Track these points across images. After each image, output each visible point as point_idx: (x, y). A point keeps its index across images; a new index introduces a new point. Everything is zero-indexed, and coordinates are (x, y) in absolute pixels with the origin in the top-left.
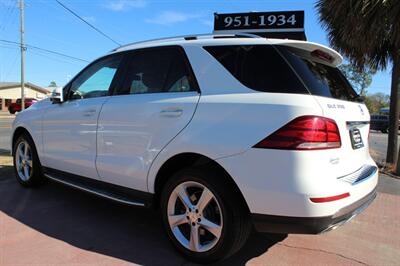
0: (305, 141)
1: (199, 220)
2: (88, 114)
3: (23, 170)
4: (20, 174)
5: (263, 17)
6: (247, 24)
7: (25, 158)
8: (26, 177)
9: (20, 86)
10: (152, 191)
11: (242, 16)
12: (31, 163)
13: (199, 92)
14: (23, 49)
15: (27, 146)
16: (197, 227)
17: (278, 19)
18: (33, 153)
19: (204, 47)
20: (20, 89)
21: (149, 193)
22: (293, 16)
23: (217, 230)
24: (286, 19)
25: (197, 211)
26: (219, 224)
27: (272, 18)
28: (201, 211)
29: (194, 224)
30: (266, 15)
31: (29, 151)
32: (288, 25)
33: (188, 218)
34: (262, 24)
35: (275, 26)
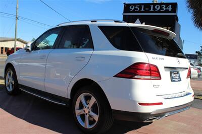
0: (137, 75)
1: (89, 112)
2: (42, 58)
3: (9, 86)
4: (8, 88)
5: (152, 6)
6: (142, 10)
7: (11, 79)
8: (10, 89)
9: (14, 40)
10: (69, 98)
11: (140, 5)
12: (13, 82)
13: (94, 49)
14: (17, 18)
15: (12, 73)
16: (88, 116)
17: (161, 7)
18: (15, 77)
19: (99, 27)
20: (14, 42)
21: (68, 99)
22: (170, 6)
23: (96, 117)
24: (166, 7)
25: (88, 108)
26: (97, 114)
27: (158, 7)
28: (90, 108)
29: (87, 114)
30: (154, 4)
31: (13, 76)
32: (167, 11)
33: (84, 111)
34: (152, 10)
35: (159, 12)
